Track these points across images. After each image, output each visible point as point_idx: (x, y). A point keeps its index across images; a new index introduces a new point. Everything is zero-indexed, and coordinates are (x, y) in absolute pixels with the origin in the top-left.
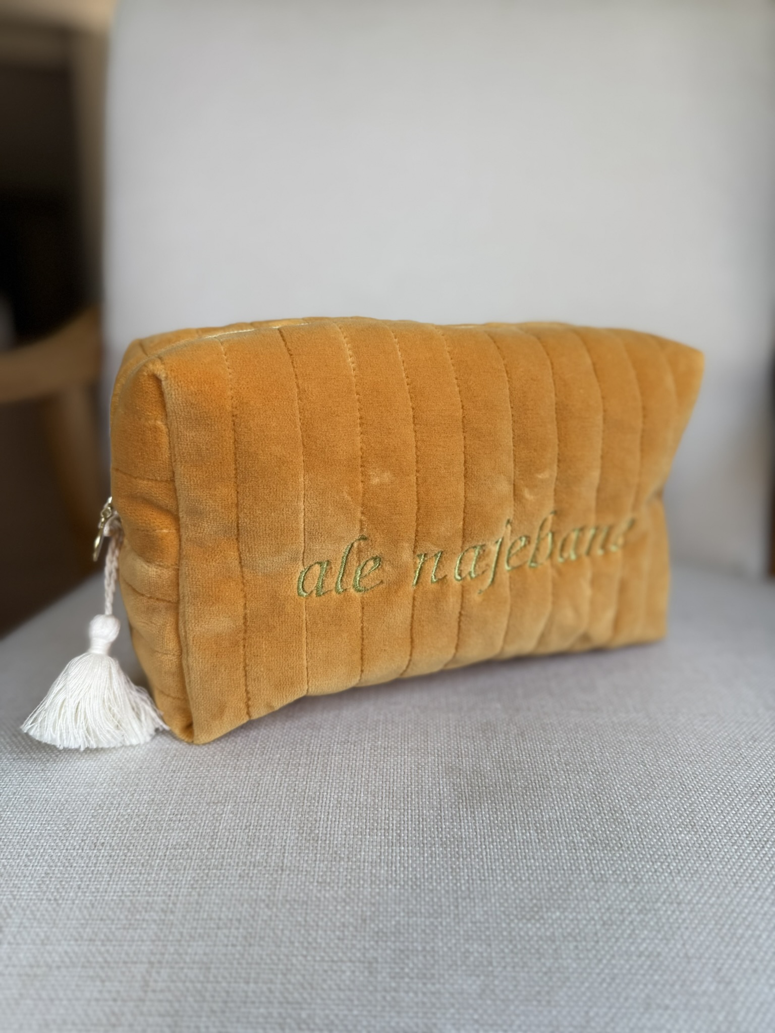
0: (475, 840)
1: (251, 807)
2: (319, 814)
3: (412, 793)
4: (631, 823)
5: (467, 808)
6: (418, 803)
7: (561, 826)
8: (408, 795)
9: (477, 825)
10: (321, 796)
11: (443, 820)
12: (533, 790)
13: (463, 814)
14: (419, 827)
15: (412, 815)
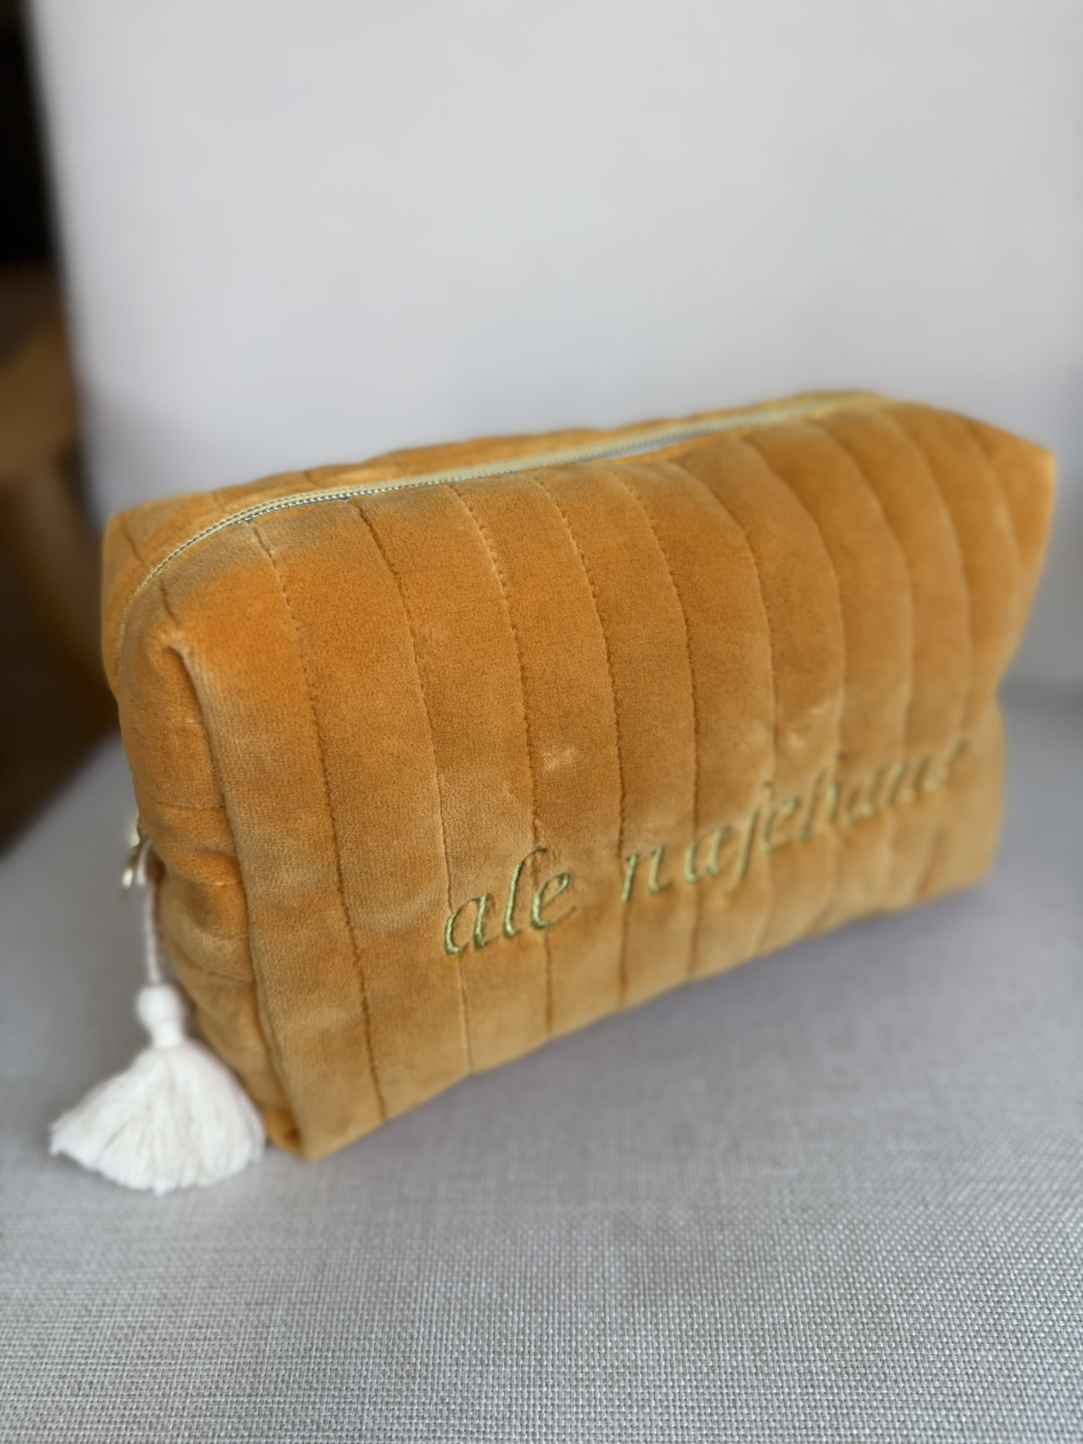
0: (657, 1370)
1: (313, 1312)
2: (417, 1324)
3: (560, 1278)
4: (902, 1332)
5: (645, 1306)
6: (570, 1299)
7: (791, 1339)
8: (554, 1282)
9: (662, 1339)
10: (420, 1289)
11: (608, 1332)
12: (749, 1266)
13: (639, 1319)
14: (570, 1347)
15: (559, 1323)
